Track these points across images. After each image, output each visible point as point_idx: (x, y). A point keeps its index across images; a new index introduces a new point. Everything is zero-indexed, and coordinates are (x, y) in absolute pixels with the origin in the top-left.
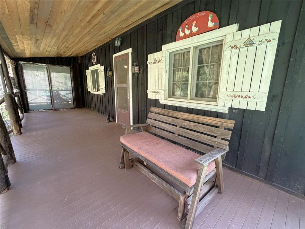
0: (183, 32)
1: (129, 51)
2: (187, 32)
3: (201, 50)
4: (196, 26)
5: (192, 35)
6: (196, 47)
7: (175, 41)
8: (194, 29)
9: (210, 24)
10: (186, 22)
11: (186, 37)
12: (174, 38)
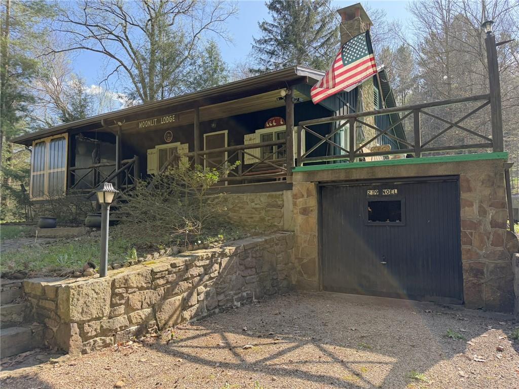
0: (269, 124)
1: (226, 132)
2: (271, 125)
3: (278, 134)
4: (275, 122)
5: (273, 126)
6: (275, 132)
7: (264, 128)
8: (274, 124)
9: (282, 123)
10: (270, 119)
11: (270, 127)
12: (263, 127)
